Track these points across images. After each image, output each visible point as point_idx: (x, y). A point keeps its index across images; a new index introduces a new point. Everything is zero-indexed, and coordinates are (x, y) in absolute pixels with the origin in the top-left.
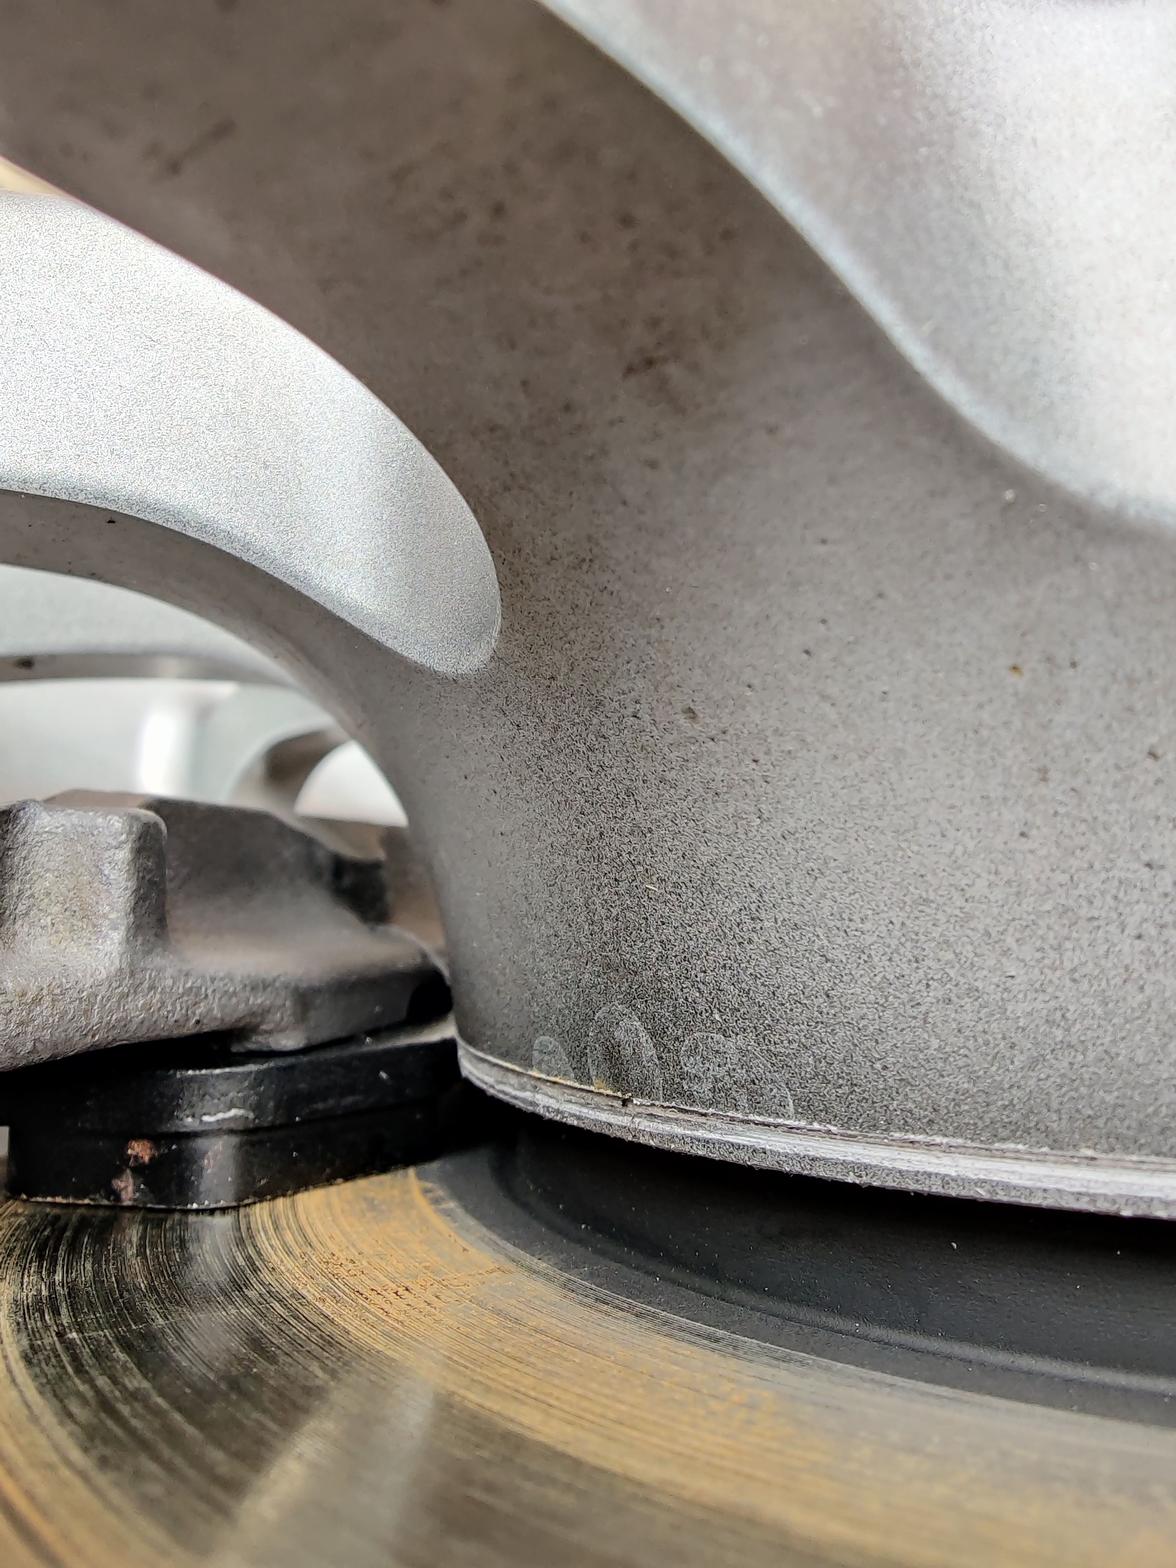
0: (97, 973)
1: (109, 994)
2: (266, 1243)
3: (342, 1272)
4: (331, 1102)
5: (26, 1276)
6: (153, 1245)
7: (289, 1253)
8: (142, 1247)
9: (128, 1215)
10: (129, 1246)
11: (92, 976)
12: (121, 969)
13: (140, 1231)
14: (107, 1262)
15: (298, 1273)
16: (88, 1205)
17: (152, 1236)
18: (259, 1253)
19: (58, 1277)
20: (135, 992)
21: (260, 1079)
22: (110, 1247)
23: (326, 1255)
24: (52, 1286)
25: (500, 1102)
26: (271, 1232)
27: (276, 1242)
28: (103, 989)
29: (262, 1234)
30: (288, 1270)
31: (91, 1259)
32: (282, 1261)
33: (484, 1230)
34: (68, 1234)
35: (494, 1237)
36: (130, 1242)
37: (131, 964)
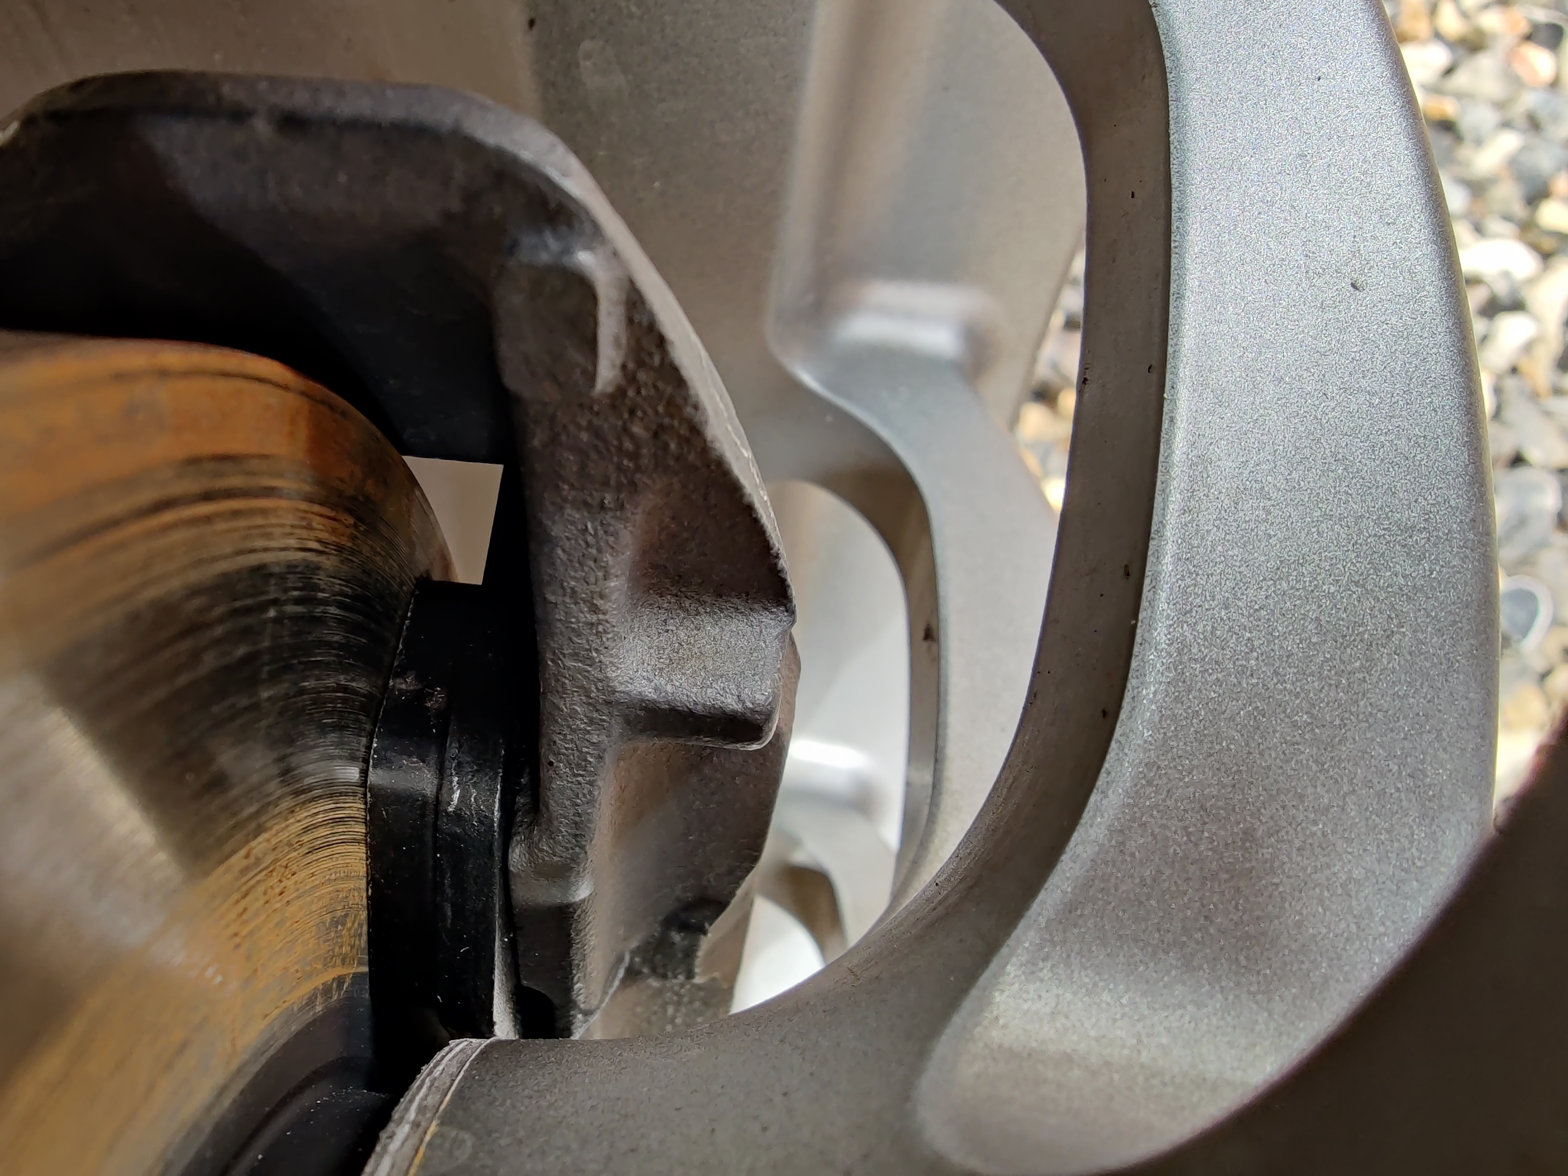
0: (614, 668)
1: (591, 677)
2: (322, 809)
3: (273, 881)
4: (449, 891)
5: (340, 582)
6: (344, 701)
7: (306, 830)
8: (345, 689)
9: (380, 682)
10: (349, 678)
11: (610, 662)
12: (614, 692)
13: (362, 691)
14: (338, 656)
15: (283, 836)
16: (398, 647)
17: (354, 701)
18: (313, 799)
19: (333, 610)
20: (590, 704)
21: (485, 820)
22: (351, 661)
23: (294, 868)
24: (325, 602)
25: (412, 1079)
26: (332, 815)
27: (320, 818)
28: (595, 673)
29: (333, 806)
30: (288, 826)
31: (343, 641)
32: (299, 821)
33: (282, 1041)
34: (373, 626)
35: (272, 1052)
36: (353, 680)
37: (618, 703)
